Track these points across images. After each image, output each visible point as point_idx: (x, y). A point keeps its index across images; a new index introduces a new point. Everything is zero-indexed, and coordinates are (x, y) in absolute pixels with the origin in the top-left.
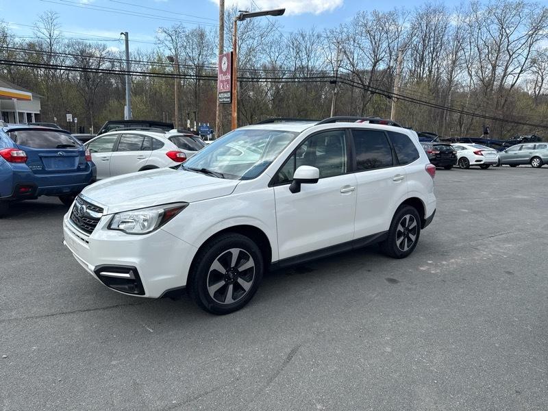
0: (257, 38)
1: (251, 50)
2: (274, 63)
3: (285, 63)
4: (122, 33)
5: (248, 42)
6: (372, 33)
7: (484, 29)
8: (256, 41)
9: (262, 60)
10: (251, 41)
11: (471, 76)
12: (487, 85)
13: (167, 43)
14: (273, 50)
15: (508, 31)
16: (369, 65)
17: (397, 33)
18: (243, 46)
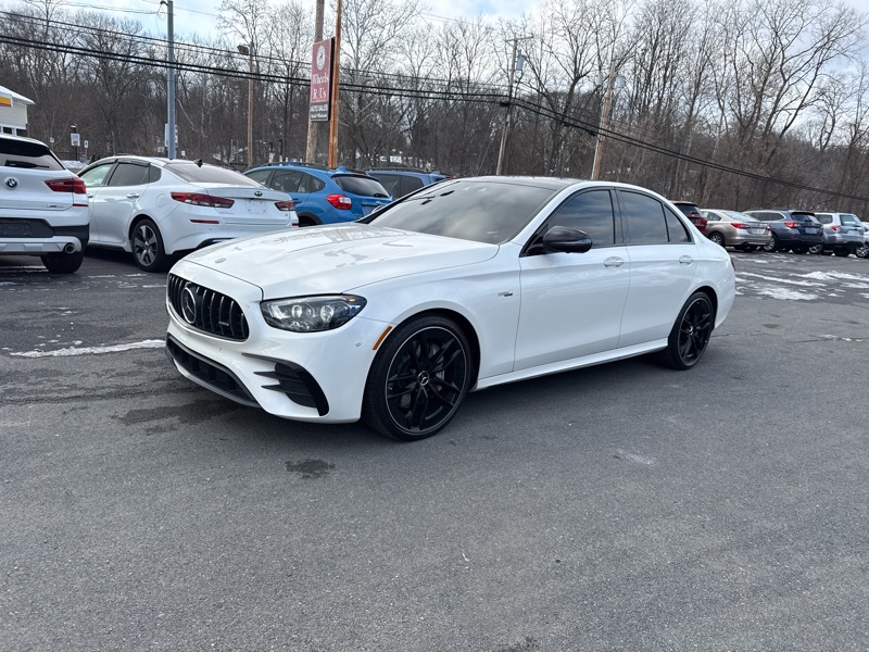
0: (387, 27)
1: (377, 47)
2: (417, 69)
3: (435, 71)
4: (162, 3)
5: (372, 32)
6: (574, 31)
7: (748, 35)
8: (386, 31)
9: (397, 63)
10: (378, 31)
11: (722, 108)
13: (239, 27)
14: (416, 48)
16: (565, 82)
17: (612, 34)
18: (365, 38)
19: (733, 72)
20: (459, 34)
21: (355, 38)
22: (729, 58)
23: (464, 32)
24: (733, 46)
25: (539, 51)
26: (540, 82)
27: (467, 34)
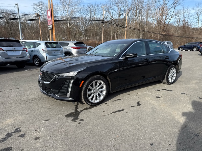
0: (74, 6)
1: (72, 11)
2: (82, 16)
3: (86, 16)
4: (16, 4)
5: (71, 8)
6: (118, 4)
7: (158, 2)
9: (78, 15)
11: (154, 19)
12: (159, 23)
13: (38, 9)
14: (81, 11)
15: (166, 3)
16: (117, 16)
17: (127, 4)
18: (69, 9)
19: (155, 11)
20: (91, 7)
21: (67, 10)
22: (154, 8)
23: (92, 7)
24: (154, 5)
25: (110, 9)
26: (112, 17)
27: (93, 7)
